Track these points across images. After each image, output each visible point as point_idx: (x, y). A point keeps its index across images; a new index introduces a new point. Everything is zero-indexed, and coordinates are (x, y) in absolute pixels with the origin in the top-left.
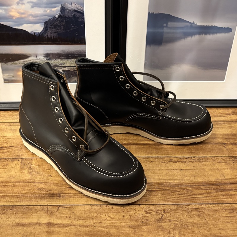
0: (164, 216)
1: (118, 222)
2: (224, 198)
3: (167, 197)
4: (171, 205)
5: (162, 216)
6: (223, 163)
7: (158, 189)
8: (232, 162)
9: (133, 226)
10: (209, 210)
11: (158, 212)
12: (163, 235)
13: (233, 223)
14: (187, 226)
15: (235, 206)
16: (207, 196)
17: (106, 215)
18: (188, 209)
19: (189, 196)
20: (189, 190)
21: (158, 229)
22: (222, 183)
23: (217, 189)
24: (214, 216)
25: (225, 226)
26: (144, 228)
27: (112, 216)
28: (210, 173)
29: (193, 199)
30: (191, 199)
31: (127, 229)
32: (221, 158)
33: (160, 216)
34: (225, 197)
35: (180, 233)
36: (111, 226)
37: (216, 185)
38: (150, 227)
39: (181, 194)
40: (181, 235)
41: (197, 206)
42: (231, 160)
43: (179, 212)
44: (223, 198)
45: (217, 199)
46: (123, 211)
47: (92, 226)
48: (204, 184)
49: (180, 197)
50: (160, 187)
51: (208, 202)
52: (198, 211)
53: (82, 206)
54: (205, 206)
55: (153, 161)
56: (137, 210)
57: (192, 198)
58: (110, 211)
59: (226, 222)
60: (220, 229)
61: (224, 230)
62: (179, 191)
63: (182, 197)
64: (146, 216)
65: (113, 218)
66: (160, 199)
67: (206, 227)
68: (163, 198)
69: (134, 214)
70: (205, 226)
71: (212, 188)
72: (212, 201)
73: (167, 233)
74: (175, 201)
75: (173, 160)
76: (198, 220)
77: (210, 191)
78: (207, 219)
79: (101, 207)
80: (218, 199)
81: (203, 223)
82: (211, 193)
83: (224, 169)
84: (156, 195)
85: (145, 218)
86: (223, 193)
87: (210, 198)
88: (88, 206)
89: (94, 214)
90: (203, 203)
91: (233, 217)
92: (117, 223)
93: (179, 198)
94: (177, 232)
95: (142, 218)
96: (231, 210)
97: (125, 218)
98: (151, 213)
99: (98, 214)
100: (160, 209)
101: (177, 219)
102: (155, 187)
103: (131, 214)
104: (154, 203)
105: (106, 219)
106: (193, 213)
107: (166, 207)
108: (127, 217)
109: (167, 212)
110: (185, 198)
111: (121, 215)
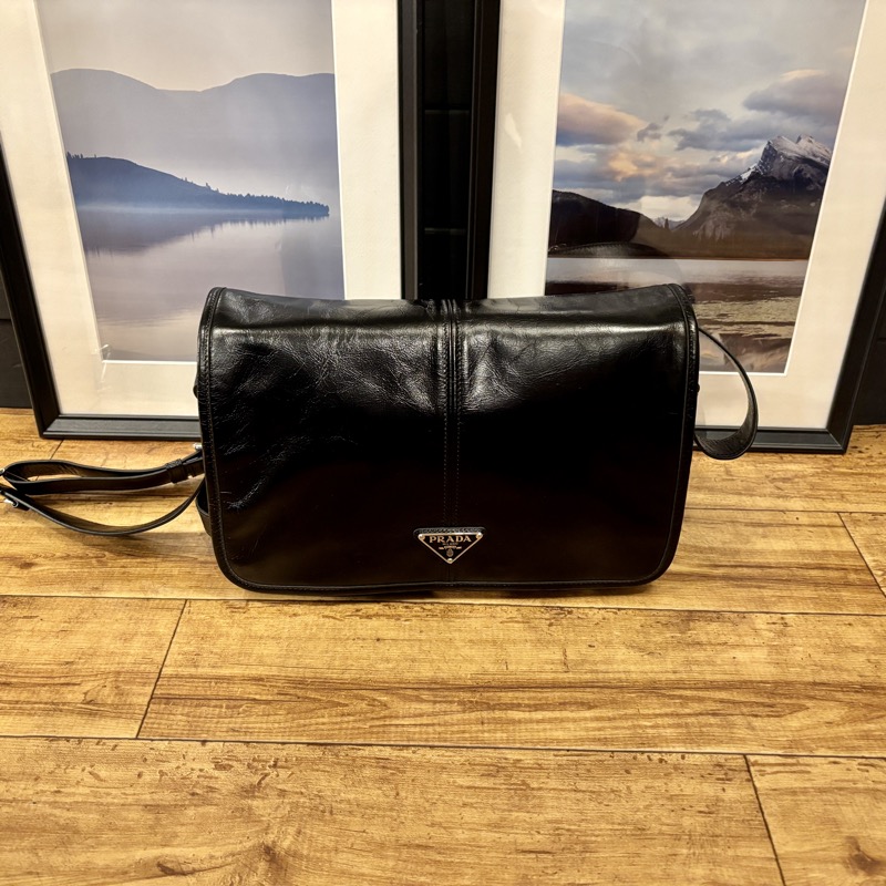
0: (267, 779)
1: (114, 792)
2: (483, 732)
3: (302, 722)
4: (305, 746)
5: (263, 779)
6: (516, 625)
7: (282, 697)
8: (548, 622)
9: (158, 806)
10: (420, 766)
11: (255, 764)
12: (243, 836)
13: (481, 808)
14: (331, 813)
15: (508, 756)
16: (430, 722)
17: (83, 770)
18: (354, 760)
19: (373, 719)
20: (379, 701)
21: (236, 817)
22: (493, 684)
23: (471, 702)
24: (430, 784)
25: (452, 816)
26: (191, 812)
27: (103, 774)
28: (466, 651)
29: (381, 729)
30: (375, 730)
31: (134, 815)
32: (516, 608)
33: (256, 779)
34: (486, 727)
35: (299, 832)
36: (86, 802)
37: (472, 689)
38: (212, 809)
39: (349, 715)
40: (300, 839)
41: (387, 752)
42: (547, 616)
43: (321, 767)
44: (477, 732)
45: (458, 732)
46: (146, 759)
47: (25, 801)
48: (433, 686)
49: (342, 722)
50: (292, 691)
51: (426, 740)
52: (384, 767)
53: (19, 740)
54: (414, 752)
55: (300, 612)
56: (190, 755)
57: (379, 726)
58: (105, 757)
59: (461, 804)
60: (433, 825)
61: (445, 828)
62: (347, 705)
63: (348, 722)
64: (211, 778)
65: (102, 780)
66: (276, 725)
67: (391, 817)
68: (288, 724)
69: (178, 767)
70: (388, 813)
71: (456, 699)
72: (439, 740)
73: (256, 832)
74: (321, 735)
75: (364, 611)
76: (374, 795)
77: (444, 707)
78: (403, 794)
79: (80, 743)
80: (464, 732)
81: (385, 806)
82: (445, 713)
83: (514, 642)
84: (268, 715)
85: (205, 783)
86: (485, 714)
87: (438, 729)
88: (37, 742)
90: (411, 743)
91: (489, 789)
92: (108, 794)
93: (337, 727)
94: (292, 830)
95: (197, 783)
96: (491, 768)
97: (141, 781)
98: (232, 767)
99: (59, 766)
100: (264, 756)
101: (307, 788)
102: (276, 691)
103: (165, 767)
104: (254, 738)
105: (78, 782)
106: (367, 772)
107: (285, 753)
108: (150, 775)
109: (282, 767)
110: (357, 725)
111: (134, 769)
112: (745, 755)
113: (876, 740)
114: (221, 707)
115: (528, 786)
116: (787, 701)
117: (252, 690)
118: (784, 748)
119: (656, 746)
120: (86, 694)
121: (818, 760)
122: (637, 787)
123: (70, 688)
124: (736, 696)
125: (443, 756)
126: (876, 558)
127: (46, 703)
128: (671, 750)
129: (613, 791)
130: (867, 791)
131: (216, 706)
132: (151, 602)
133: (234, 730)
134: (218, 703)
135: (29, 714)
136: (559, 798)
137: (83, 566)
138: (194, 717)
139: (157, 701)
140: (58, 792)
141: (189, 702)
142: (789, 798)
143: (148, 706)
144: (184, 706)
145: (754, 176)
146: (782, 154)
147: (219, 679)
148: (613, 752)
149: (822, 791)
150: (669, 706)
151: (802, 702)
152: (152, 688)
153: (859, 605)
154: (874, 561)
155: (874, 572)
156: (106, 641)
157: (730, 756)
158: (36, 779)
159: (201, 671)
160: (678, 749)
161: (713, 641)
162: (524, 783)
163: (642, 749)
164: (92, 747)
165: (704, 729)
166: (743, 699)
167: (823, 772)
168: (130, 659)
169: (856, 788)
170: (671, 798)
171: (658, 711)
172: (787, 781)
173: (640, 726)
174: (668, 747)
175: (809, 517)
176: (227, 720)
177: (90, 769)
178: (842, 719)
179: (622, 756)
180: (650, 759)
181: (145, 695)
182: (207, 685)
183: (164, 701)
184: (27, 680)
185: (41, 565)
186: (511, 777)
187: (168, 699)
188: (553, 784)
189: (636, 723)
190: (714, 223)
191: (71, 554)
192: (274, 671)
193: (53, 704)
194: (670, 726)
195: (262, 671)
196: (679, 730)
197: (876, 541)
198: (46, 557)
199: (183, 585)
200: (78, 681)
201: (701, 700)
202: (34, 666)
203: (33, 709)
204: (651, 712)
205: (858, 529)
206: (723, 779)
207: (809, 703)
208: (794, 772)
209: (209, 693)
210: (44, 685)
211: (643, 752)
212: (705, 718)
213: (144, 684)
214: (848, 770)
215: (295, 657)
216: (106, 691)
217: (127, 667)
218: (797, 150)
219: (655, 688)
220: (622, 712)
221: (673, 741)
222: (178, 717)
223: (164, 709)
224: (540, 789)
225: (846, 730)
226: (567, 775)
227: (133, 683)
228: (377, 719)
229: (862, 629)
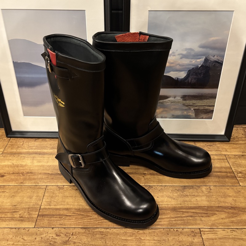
0: (70, 239)
1: (29, 244)
3: (79, 221)
4: (80, 228)
5: (69, 239)
7: (74, 214)
10: (111, 234)
11: (67, 234)
17: (20, 238)
18: (94, 232)
24: (115, 239)
27: (25, 238)
29: (101, 223)
30: (99, 223)
33: (67, 239)
39: (92, 219)
41: (103, 230)
43: (85, 235)
49: (90, 221)
50: (76, 212)
51: (113, 226)
52: (102, 234)
53: (2, 229)
54: (110, 230)
56: (49, 232)
58: (26, 233)
59: (123, 245)
62: (91, 216)
63: (92, 221)
64: (55, 239)
65: (25, 240)
66: (72, 223)
68: (75, 222)
69: (46, 236)
74: (85, 225)
76: (99, 242)
78: (107, 242)
79: (19, 229)
84: (70, 220)
85: (53, 241)
88: (7, 229)
89: (11, 236)
90: (109, 227)
91: (130, 240)
92: (27, 244)
93: (89, 223)
95: (51, 240)
96: (131, 234)
97: (36, 240)
98: (60, 235)
99: (13, 236)
100: (69, 232)
101: (81, 241)
102: (72, 212)
103: (43, 236)
104: (66, 227)
105: (19, 241)
106: (97, 236)
107: (75, 231)
108: (38, 239)
109: (74, 235)
110: (94, 222)
111: (34, 237)
112: (199, 229)
113: (235, 223)
114: (57, 217)
115: (141, 239)
116: (211, 212)
117: (65, 212)
118: (210, 226)
119: (175, 226)
120: (20, 215)
121: (219, 230)
122: (171, 239)
123: (16, 213)
124: (197, 211)
125: (118, 231)
126: (235, 169)
127: (9, 218)
128: (180, 227)
129: (164, 240)
130: (232, 238)
131: (56, 217)
132: (37, 186)
133: (61, 224)
134: (56, 216)
135: (5, 221)
136: (149, 242)
137: (18, 176)
138: (50, 221)
139: (40, 216)
140: (13, 244)
141: (48, 216)
142: (212, 241)
143: (37, 218)
144: (47, 217)
145: (202, 66)
146: (210, 60)
147: (57, 209)
148: (164, 228)
149: (220, 239)
150: (179, 214)
151: (215, 212)
152: (38, 212)
153: (231, 183)
154: (235, 170)
155: (235, 173)
156: (25, 198)
157: (196, 229)
158: (7, 240)
159: (51, 207)
160: (181, 227)
161: (191, 195)
162: (140, 238)
163: (172, 227)
164: (22, 231)
165: (188, 221)
166: (199, 212)
167: (221, 233)
168: (32, 204)
169: (230, 238)
170: (180, 242)
171: (176, 216)
172: (211, 236)
173: (171, 221)
174: (179, 226)
175: (217, 157)
176: (59, 221)
177: (21, 237)
178: (226, 217)
179: (166, 229)
180: (174, 230)
181: (36, 214)
182: (53, 211)
183: (42, 216)
184: (4, 211)
185: (7, 176)
186: (136, 236)
187: (43, 216)
188: (148, 238)
189: (170, 219)
190: (191, 79)
191: (15, 172)
192: (71, 206)
193: (11, 218)
194: (179, 220)
195: (68, 207)
196: (182, 221)
197: (235, 164)
198: (8, 174)
199: (46, 181)
200: (18, 211)
201: (188, 212)
202: (5, 207)
203: (5, 220)
204: (174, 216)
205: (230, 160)
206: (193, 236)
207: (217, 213)
208: (213, 233)
209: (54, 213)
210: (8, 212)
211: (172, 228)
212: (189, 217)
213: (36, 211)
214: (227, 232)
215: (77, 202)
216: (26, 214)
217: (31, 206)
218: (214, 59)
219: (175, 209)
220: (166, 216)
221: (180, 225)
222: (46, 221)
223: (42, 218)
224: (144, 240)
225: (227, 220)
226: (152, 235)
227: (33, 211)
228: (100, 220)
229: (231, 190)
